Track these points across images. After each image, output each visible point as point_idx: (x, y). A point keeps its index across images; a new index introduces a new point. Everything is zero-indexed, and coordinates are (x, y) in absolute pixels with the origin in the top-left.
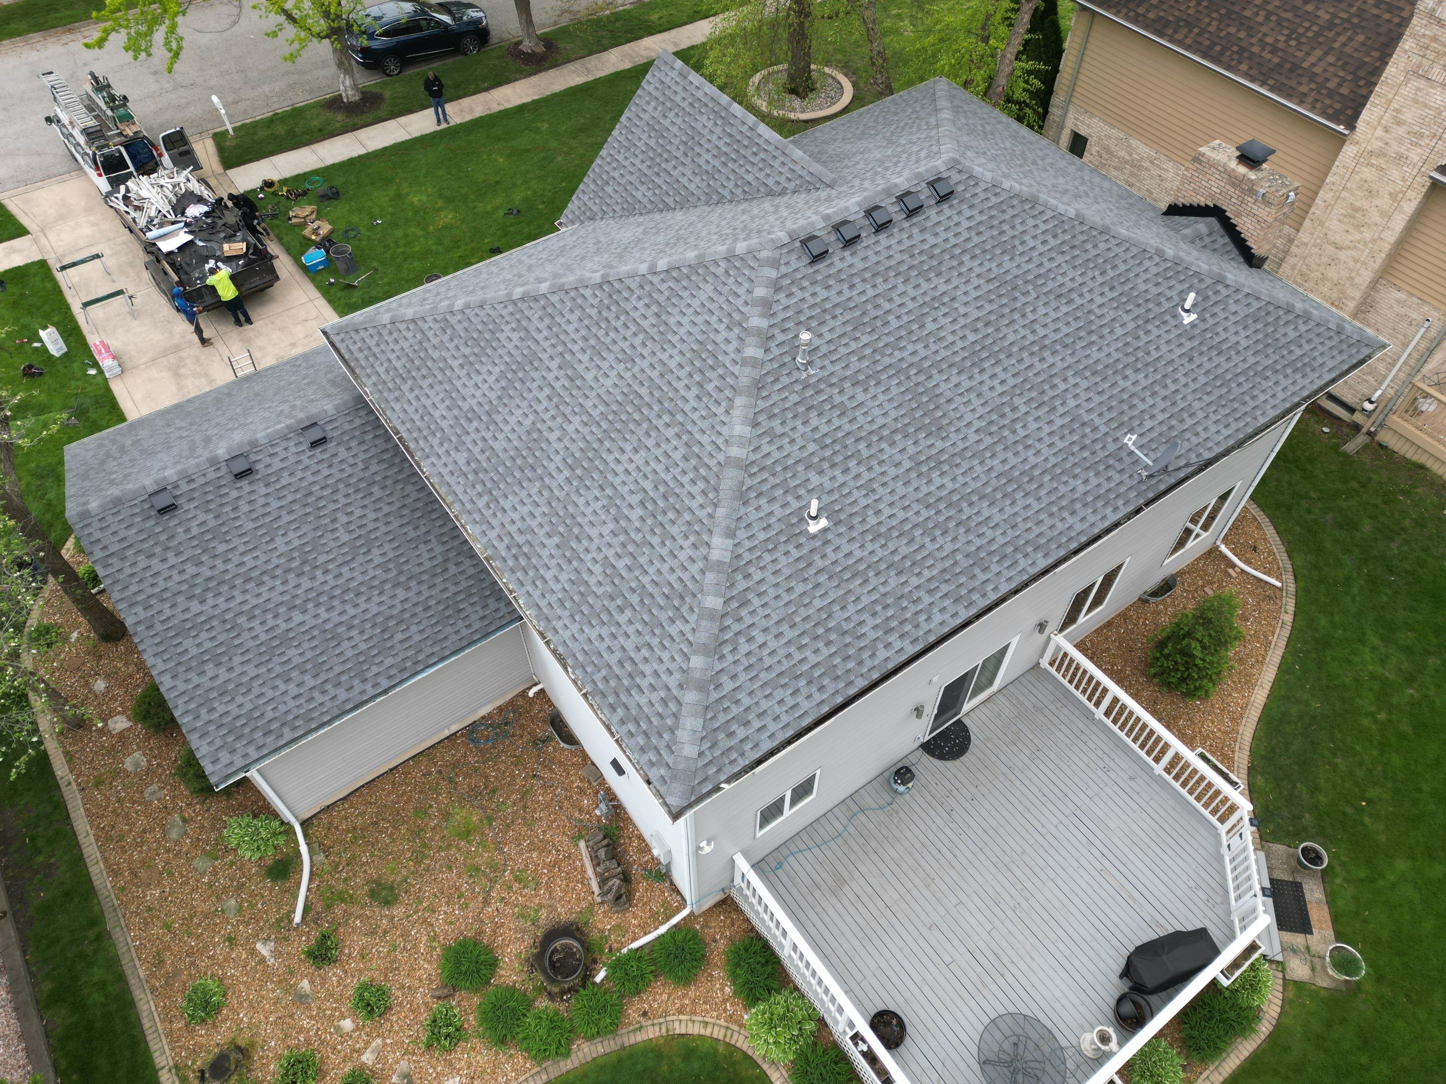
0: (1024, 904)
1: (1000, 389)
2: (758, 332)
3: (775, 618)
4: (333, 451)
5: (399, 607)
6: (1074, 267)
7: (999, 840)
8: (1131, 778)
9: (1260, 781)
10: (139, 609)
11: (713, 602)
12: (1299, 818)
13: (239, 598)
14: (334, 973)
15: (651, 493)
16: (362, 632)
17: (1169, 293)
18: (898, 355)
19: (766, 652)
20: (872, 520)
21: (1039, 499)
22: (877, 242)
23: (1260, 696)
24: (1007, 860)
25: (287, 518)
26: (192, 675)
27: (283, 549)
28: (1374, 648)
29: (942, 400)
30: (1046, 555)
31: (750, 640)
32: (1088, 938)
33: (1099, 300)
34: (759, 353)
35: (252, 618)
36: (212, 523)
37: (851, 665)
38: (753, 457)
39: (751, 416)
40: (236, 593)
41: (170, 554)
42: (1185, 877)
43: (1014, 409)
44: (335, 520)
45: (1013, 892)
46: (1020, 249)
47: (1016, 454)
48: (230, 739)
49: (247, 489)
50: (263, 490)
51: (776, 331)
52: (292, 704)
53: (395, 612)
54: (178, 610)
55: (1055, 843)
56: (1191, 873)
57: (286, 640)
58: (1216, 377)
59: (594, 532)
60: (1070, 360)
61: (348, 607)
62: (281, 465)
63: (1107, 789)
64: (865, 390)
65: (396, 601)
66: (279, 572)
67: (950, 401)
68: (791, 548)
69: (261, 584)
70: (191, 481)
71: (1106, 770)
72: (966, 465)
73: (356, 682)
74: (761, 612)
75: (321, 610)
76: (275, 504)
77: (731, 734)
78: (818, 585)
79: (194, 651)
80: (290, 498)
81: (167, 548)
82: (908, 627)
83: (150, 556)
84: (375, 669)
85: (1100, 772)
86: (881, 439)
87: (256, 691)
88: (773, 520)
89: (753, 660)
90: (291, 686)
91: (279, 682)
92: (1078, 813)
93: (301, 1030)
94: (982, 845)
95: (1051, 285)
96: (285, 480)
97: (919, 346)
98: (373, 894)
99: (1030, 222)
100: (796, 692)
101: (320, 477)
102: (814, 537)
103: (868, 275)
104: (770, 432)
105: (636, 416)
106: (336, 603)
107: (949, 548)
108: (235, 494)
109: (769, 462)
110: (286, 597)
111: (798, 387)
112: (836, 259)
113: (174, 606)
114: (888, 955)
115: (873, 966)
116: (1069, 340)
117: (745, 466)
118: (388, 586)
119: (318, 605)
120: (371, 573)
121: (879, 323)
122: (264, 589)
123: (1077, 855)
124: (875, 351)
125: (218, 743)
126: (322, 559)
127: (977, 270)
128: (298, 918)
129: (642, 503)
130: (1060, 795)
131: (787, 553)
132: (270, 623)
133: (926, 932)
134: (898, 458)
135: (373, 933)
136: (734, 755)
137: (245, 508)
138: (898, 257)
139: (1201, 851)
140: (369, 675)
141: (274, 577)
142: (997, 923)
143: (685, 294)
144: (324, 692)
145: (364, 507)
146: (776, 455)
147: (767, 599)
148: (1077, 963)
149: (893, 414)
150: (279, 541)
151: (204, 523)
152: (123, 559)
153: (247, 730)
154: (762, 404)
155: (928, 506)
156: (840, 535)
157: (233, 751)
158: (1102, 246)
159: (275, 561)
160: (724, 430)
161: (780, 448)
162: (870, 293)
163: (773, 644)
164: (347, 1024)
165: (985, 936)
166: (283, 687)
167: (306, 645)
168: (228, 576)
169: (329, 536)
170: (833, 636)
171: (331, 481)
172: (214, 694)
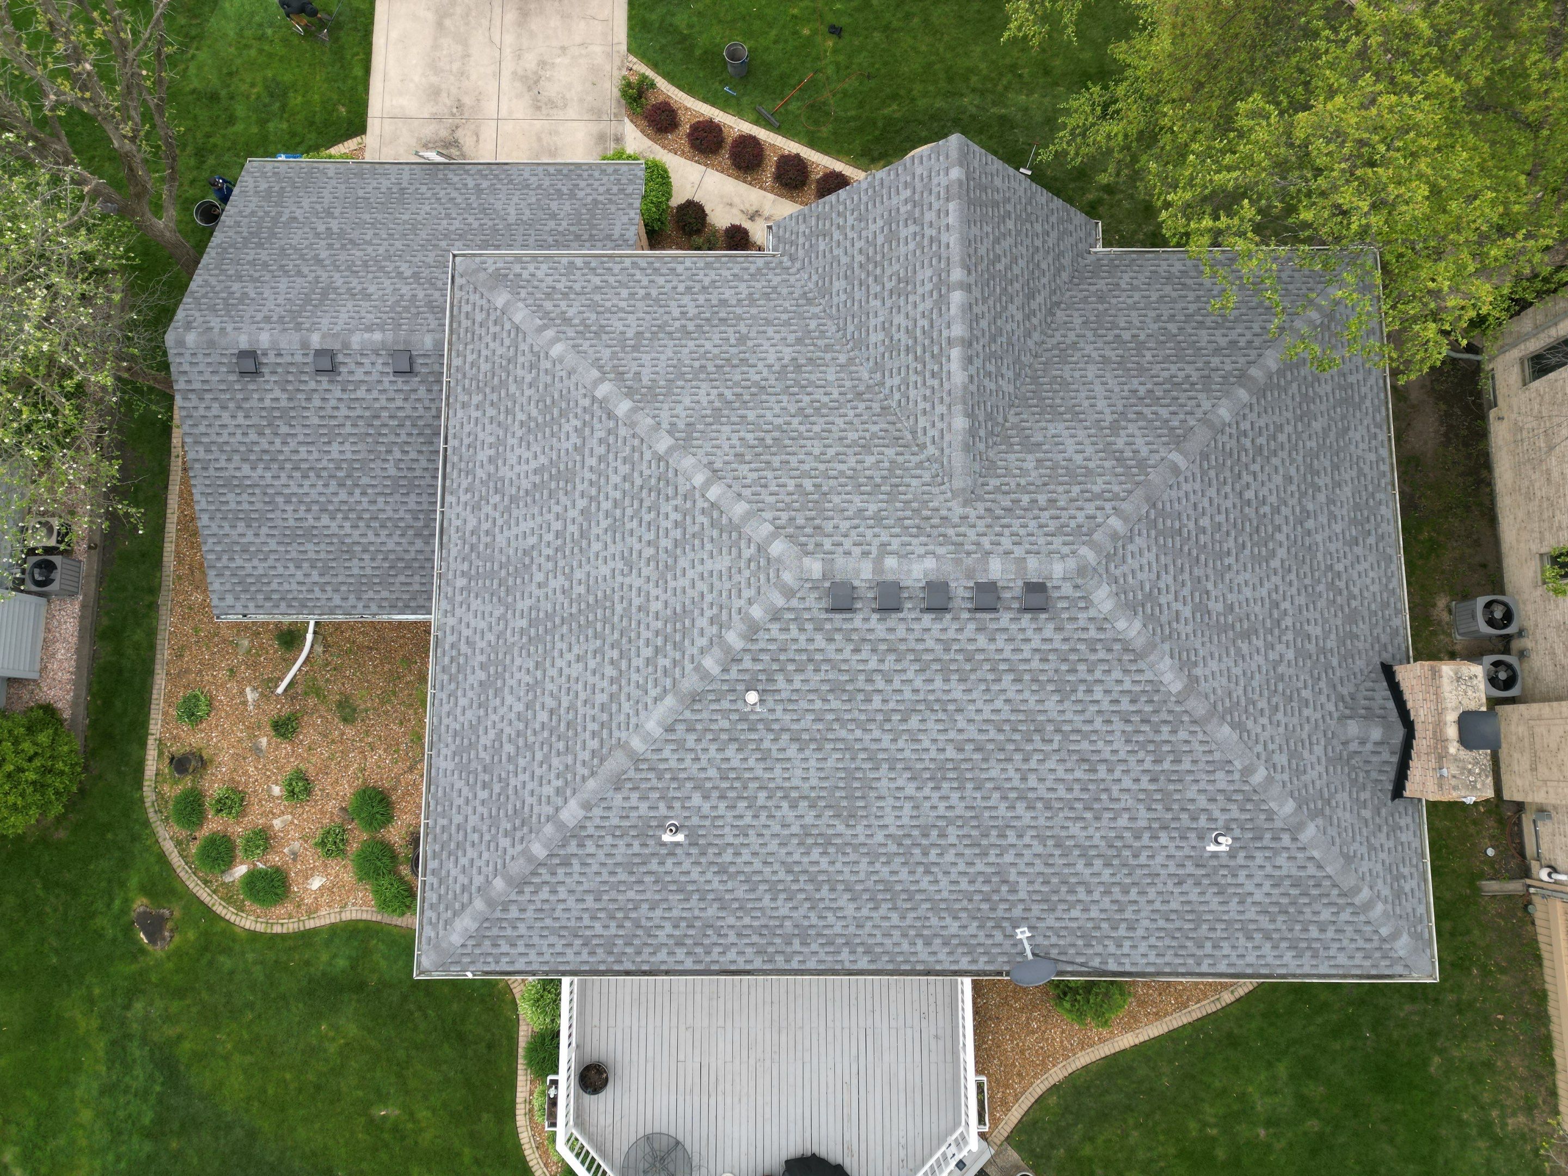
0: (768, 1063)
1: (941, 811)
2: (727, 649)
3: (586, 886)
4: (415, 386)
5: (413, 555)
6: (1128, 741)
7: (791, 1006)
8: (937, 1037)
9: (1053, 1100)
10: (201, 449)
11: (538, 850)
12: (1053, 1147)
13: (284, 480)
14: (286, 747)
15: (562, 711)
16: (373, 559)
17: (1217, 814)
18: (858, 733)
19: (561, 906)
20: (728, 857)
21: (903, 918)
22: (918, 619)
23: (1127, 1041)
24: (784, 1024)
25: (348, 429)
26: (226, 524)
27: (335, 455)
28: (1274, 1078)
29: (873, 794)
30: (871, 961)
31: (553, 892)
32: (791, 1117)
33: (1127, 783)
34: (715, 670)
35: (288, 502)
36: (284, 403)
37: (629, 950)
38: (649, 755)
39: (670, 721)
40: (283, 475)
41: (240, 414)
42: (902, 1133)
43: (943, 835)
44: (389, 452)
45: (768, 1049)
46: (1080, 695)
47: (912, 873)
48: (238, 588)
49: (325, 385)
50: (338, 394)
51: (747, 657)
52: (294, 586)
53: (407, 557)
54: (232, 466)
55: (830, 1038)
56: (910, 1134)
57: (309, 534)
58: (1192, 911)
59: (509, 700)
60: (1042, 822)
61: (370, 533)
62: (363, 378)
63: (909, 1031)
64: (801, 750)
65: (412, 549)
66: (324, 474)
67: (880, 798)
68: (636, 843)
69: (305, 477)
70: (279, 355)
71: (923, 1016)
72: (853, 857)
73: (352, 596)
74: (576, 877)
75: (347, 524)
76: (344, 411)
77: (495, 945)
78: (640, 882)
79: (233, 506)
80: (359, 412)
81: (239, 407)
82: (699, 950)
83: (224, 408)
84: (371, 594)
85: (917, 1015)
86: (785, 797)
87: (270, 562)
88: (633, 814)
89: (546, 906)
90: (299, 573)
91: (291, 565)
92: (870, 1032)
93: (245, 773)
94: (776, 999)
95: (1085, 745)
96: (361, 393)
97: (887, 737)
98: (340, 705)
99: (1117, 674)
100: (570, 945)
101: (392, 405)
102: (664, 844)
103: (883, 647)
104: (681, 744)
105: (599, 626)
106: (361, 524)
107: (784, 911)
108: (312, 385)
109: (662, 766)
110: (323, 499)
111: (735, 717)
112: (859, 617)
113: (229, 460)
114: (643, 1023)
115: (627, 1023)
116: (1057, 805)
117: (637, 760)
118: (411, 532)
119: (346, 518)
120: (401, 514)
121: (861, 697)
122: (307, 483)
123: (838, 1059)
124: (837, 720)
125: (228, 587)
126: (365, 480)
127: (1010, 695)
128: (280, 690)
129: (552, 712)
130: (869, 1007)
131: (629, 845)
132: (301, 514)
133: (682, 1028)
134: (790, 820)
135: (326, 736)
136: (490, 959)
137: (317, 402)
138: (930, 644)
139: (934, 1126)
140: (365, 596)
141: (319, 477)
142: (737, 1061)
143: (708, 546)
144: (324, 591)
145: (420, 452)
146: (673, 764)
147: (587, 870)
148: (768, 1128)
149: (814, 782)
150: (335, 447)
151: (277, 399)
152: (202, 399)
153: (253, 589)
154: (688, 715)
155: (789, 872)
156: (689, 854)
157: (237, 599)
158: (1182, 735)
159: (324, 463)
160: (643, 714)
161: (681, 760)
162: (873, 665)
163: (571, 903)
164: (276, 790)
165: (720, 1063)
166: (292, 570)
167: (323, 546)
168: (281, 457)
169: (379, 463)
170: (628, 924)
171: (401, 414)
172: (237, 548)
